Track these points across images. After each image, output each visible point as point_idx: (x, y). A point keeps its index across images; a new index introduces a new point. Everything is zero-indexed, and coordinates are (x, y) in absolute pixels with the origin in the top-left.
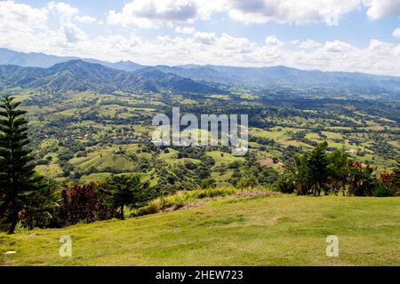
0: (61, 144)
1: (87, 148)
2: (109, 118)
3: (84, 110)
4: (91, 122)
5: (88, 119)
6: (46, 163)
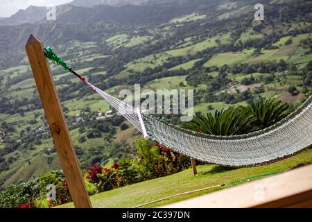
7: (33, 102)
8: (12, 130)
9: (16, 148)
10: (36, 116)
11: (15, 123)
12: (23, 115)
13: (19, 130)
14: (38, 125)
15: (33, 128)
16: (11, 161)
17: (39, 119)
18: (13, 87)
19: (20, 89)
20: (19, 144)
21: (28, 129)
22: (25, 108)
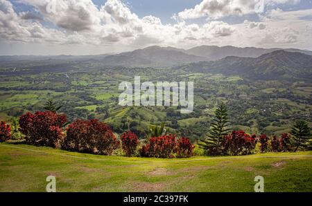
0: (261, 114)
1: (281, 120)
2: (303, 98)
3: (281, 90)
4: (286, 100)
5: (284, 97)
6: (249, 125)
7: (308, 99)
8: (289, 109)
9: (288, 118)
10: (307, 108)
11: (292, 106)
12: (298, 104)
13: (293, 110)
14: (306, 112)
15: (302, 112)
16: (283, 123)
17: (307, 110)
18: (298, 88)
19: (302, 90)
20: (290, 117)
21: (299, 112)
22: (301, 101)
